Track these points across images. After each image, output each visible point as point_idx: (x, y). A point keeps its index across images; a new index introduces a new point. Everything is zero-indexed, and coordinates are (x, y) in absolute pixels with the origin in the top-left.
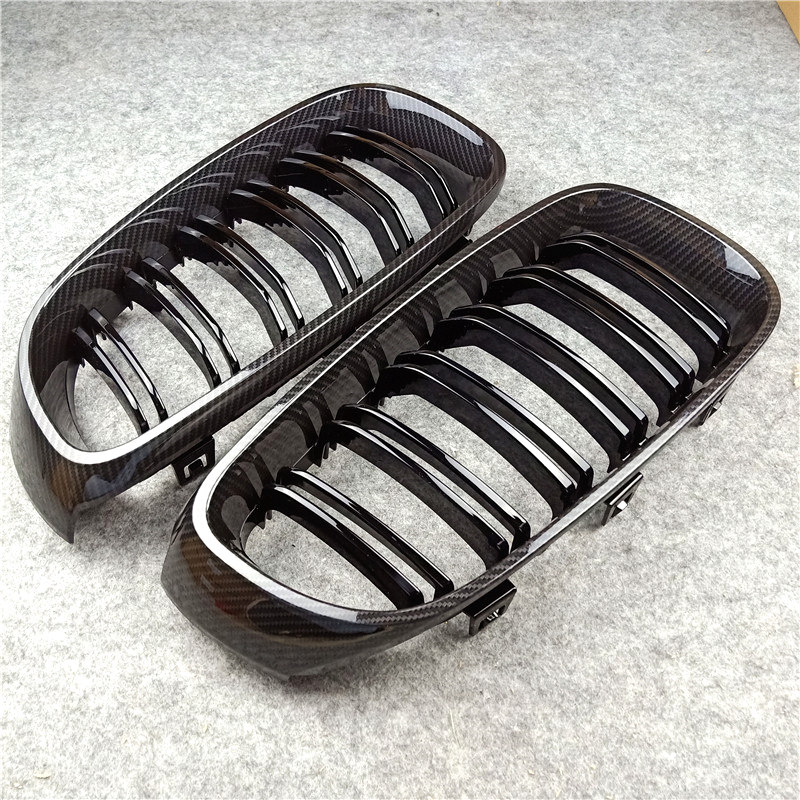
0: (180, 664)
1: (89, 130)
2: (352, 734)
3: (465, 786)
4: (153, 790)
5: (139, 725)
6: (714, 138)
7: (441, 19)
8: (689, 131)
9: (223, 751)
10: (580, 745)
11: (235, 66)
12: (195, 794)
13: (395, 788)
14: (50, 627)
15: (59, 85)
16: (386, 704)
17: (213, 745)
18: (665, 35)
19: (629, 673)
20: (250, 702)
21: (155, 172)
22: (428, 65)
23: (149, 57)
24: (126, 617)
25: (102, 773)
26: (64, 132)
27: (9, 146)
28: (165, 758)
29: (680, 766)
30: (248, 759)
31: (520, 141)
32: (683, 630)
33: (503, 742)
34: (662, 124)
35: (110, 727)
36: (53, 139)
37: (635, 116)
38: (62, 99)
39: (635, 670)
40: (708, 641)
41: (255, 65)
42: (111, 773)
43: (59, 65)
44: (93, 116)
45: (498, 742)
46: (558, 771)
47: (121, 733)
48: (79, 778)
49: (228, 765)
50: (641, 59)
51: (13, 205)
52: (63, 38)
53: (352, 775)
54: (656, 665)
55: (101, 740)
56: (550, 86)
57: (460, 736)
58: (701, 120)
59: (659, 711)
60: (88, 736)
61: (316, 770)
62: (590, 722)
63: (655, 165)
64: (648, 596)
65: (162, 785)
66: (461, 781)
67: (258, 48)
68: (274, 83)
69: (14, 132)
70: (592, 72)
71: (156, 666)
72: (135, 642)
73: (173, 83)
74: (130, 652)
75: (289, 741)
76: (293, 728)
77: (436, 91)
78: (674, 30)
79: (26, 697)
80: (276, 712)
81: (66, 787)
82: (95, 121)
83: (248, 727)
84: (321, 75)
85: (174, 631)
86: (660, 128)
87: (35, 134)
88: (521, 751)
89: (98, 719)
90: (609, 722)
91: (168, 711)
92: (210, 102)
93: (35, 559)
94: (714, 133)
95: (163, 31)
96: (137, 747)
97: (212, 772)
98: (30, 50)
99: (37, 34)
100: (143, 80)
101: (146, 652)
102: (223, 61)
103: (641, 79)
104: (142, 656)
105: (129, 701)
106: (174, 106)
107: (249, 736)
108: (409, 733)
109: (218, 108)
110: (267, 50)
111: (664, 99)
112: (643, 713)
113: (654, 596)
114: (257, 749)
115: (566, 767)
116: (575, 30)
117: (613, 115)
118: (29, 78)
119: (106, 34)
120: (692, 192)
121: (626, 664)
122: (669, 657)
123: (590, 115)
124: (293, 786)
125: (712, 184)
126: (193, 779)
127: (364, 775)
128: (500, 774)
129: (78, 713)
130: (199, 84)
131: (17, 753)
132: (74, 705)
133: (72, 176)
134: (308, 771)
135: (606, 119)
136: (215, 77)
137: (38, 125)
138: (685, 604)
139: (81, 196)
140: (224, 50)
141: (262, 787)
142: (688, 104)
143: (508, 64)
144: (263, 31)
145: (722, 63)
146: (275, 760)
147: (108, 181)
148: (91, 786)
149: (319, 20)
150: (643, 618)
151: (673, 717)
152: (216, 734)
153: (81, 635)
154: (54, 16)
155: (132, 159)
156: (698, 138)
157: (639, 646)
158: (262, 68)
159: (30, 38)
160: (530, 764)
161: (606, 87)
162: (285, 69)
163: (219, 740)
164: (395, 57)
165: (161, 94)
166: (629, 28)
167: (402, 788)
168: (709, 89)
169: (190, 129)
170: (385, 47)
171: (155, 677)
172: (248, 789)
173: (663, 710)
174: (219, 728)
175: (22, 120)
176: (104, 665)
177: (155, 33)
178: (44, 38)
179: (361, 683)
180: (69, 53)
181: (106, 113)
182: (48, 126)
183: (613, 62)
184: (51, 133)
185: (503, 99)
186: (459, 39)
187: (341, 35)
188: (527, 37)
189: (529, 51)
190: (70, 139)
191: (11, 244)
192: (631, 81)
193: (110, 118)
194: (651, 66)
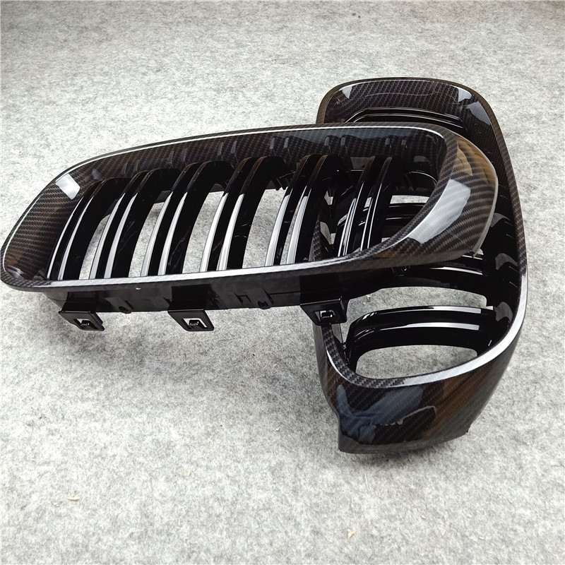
0: (171, 429)
1: (119, 83)
2: (294, 483)
3: (375, 524)
4: (151, 513)
5: (143, 469)
6: (554, 100)
7: (361, 20)
8: (536, 95)
9: (201, 490)
10: (460, 500)
11: (220, 46)
12: (181, 517)
13: (324, 522)
14: (83, 400)
15: (101, 54)
16: (318, 464)
17: (194, 485)
18: (518, 34)
19: (495, 453)
20: (221, 457)
21: (163, 110)
22: (352, 49)
23: (161, 39)
24: (135, 396)
25: (115, 499)
26: (103, 83)
27: (66, 91)
28: (160, 492)
29: (534, 519)
30: (219, 496)
32: (535, 425)
33: (402, 495)
34: (517, 90)
35: (122, 469)
36: (95, 87)
37: (497, 85)
38: (102, 63)
39: (500, 451)
40: (554, 434)
41: (233, 45)
42: (122, 500)
43: (101, 42)
44: (122, 74)
45: (399, 495)
46: (443, 518)
47: (130, 473)
48: (99, 501)
49: (205, 499)
50: (501, 48)
51: (66, 128)
52: (104, 25)
53: (293, 512)
54: (515, 449)
55: (115, 477)
56: (437, 64)
57: (371, 489)
58: (545, 89)
59: (518, 480)
60: (106, 473)
61: (267, 506)
62: (467, 485)
63: (512, 116)
64: (509, 401)
65: (157, 510)
66: (372, 521)
67: (235, 35)
68: (246, 57)
69: (69, 82)
70: (467, 56)
71: (155, 430)
72: (141, 413)
73: (177, 55)
74: (137, 419)
75: (248, 485)
76: (251, 477)
77: (357, 65)
78: (525, 31)
79: (64, 445)
80: (239, 465)
81: (90, 507)
82: (124, 77)
83: (219, 475)
84: (278, 53)
85: (169, 407)
86: (515, 93)
87: (83, 84)
88: (416, 502)
89: (114, 463)
90: (480, 485)
91: (163, 460)
92: (202, 68)
93: (73, 355)
94: (554, 97)
95: (172, 23)
96: (140, 484)
97: (193, 503)
98: (82, 32)
99: (87, 22)
100: (157, 53)
101: (148, 421)
102: (212, 43)
103: (501, 61)
104: (146, 423)
105: (136, 452)
106: (178, 69)
107: (220, 480)
108: (334, 485)
109: (207, 71)
110: (241, 36)
111: (518, 75)
112: (506, 481)
113: (514, 401)
114: (225, 489)
115: (449, 516)
116: (455, 29)
117: (481, 83)
118: (80, 49)
119: (133, 24)
120: (539, 134)
121: (494, 447)
122: (525, 444)
124: (250, 516)
125: (553, 130)
126: (180, 507)
127: (302, 512)
128: (401, 517)
129: (100, 458)
130: (195, 56)
131: (56, 483)
132: (98, 452)
133: (107, 111)
134: (261, 506)
135: (477, 86)
136: (206, 52)
137: (85, 78)
138: (536, 408)
139: (112, 123)
140: (212, 35)
141: (228, 515)
142: (535, 78)
143: (408, 49)
144: (239, 25)
145: (559, 52)
146: (239, 498)
147: (131, 114)
148: (108, 508)
149: (277, 18)
150: (505, 416)
151: (528, 485)
152: (196, 478)
153: (103, 406)
154: (99, 12)
155: (148, 101)
156: (542, 100)
157: (502, 435)
158: (238, 47)
159: (82, 25)
160: (423, 511)
161: (477, 66)
162: (253, 49)
163: (199, 482)
164: (329, 43)
165: (168, 62)
166: (493, 29)
167: (329, 522)
168: (550, 69)
169: (188, 84)
170: (322, 36)
171: (154, 437)
172: (218, 516)
173: (521, 480)
174: (199, 474)
175: (74, 75)
176: (119, 427)
177: (166, 23)
178: (91, 25)
179: (300, 449)
180: (107, 35)
181: (132, 73)
182: (92, 80)
183: (482, 50)
184: (94, 84)
185: (404, 71)
186: (374, 33)
187: (292, 28)
188: (421, 33)
189: (423, 41)
190: (107, 88)
191: (65, 152)
192: (495, 62)
193: (134, 76)
194: (509, 53)
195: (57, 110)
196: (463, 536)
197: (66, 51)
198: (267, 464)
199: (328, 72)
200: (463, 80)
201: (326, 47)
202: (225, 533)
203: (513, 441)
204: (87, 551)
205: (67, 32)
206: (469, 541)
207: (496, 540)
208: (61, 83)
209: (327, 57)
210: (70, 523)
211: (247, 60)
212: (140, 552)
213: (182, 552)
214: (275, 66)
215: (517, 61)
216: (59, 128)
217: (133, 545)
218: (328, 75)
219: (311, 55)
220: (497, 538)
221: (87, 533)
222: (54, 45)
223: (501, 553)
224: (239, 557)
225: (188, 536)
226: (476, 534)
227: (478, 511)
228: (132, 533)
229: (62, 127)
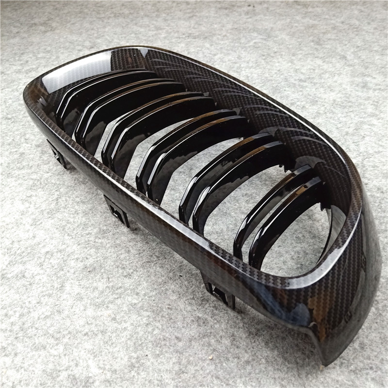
0: (90, 362)
1: (59, 57)
7: (255, 8)
11: (142, 30)
15: (45, 39)
22: (251, 26)
23: (95, 28)
24: (52, 325)
26: (45, 58)
27: (13, 65)
31: (309, 56)
36: (38, 61)
37: (376, 44)
38: (45, 45)
41: (153, 29)
43: (46, 32)
44: (62, 51)
50: (373, 21)
51: (10, 90)
52: (50, 22)
56: (322, 33)
67: (155, 22)
68: (163, 36)
70: (346, 27)
71: (72, 363)
72: (57, 344)
73: (107, 37)
74: (53, 352)
77: (256, 37)
82: (62, 53)
84: (190, 32)
85: (88, 336)
87: (29, 59)
95: (104, 18)
98: (31, 27)
99: (36, 21)
100: (91, 37)
101: (65, 353)
102: (135, 28)
103: (375, 29)
104: (62, 355)
110: (160, 22)
116: (332, 11)
117: (363, 43)
118: (29, 37)
119: (73, 19)
123: (349, 44)
130: (122, 37)
135: (359, 45)
136: (131, 34)
137: (31, 55)
140: (136, 24)
143: (296, 25)
144: (158, 16)
149: (188, 11)
153: (16, 338)
154: (46, 14)
158: (157, 30)
159: (33, 22)
161: (356, 33)
162: (170, 30)
164: (232, 24)
165: (100, 42)
166: (363, 9)
170: (225, 20)
171: (70, 373)
175: (22, 54)
176: (31, 362)
177: (100, 18)
178: (40, 22)
179: (239, 381)
180: (52, 27)
181: (69, 50)
182: (36, 56)
183: (357, 23)
184: (37, 59)
185: (296, 39)
186: (267, 16)
187: (200, 17)
188: (306, 14)
189: (307, 19)
190: (48, 61)
191: (6, 107)
192: (370, 30)
193: (71, 52)
194: (380, 24)
195: (4, 78)
197: (17, 39)
199: (232, 42)
201: (229, 26)
205: (19, 27)
208: (10, 59)
209: (230, 33)
214: (189, 40)
216: (4, 90)
218: (232, 44)
219: (217, 32)
222: (8, 36)
229: (7, 90)
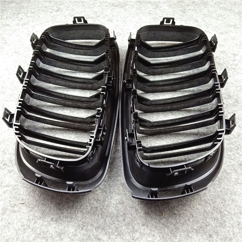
196: (220, 212)
198: (120, 182)
200: (199, 12)
202: (100, 216)
203: (240, 166)
204: (29, 228)
206: (224, 214)
207: (237, 213)
210: (20, 215)
211: (99, 6)
212: (57, 227)
213: (78, 226)
215: (223, 4)
217: (53, 224)
220: (238, 212)
221: (29, 219)
223: (240, 219)
224: (108, 228)
225: (81, 218)
226: (227, 211)
227: (226, 200)
228: (53, 218)
